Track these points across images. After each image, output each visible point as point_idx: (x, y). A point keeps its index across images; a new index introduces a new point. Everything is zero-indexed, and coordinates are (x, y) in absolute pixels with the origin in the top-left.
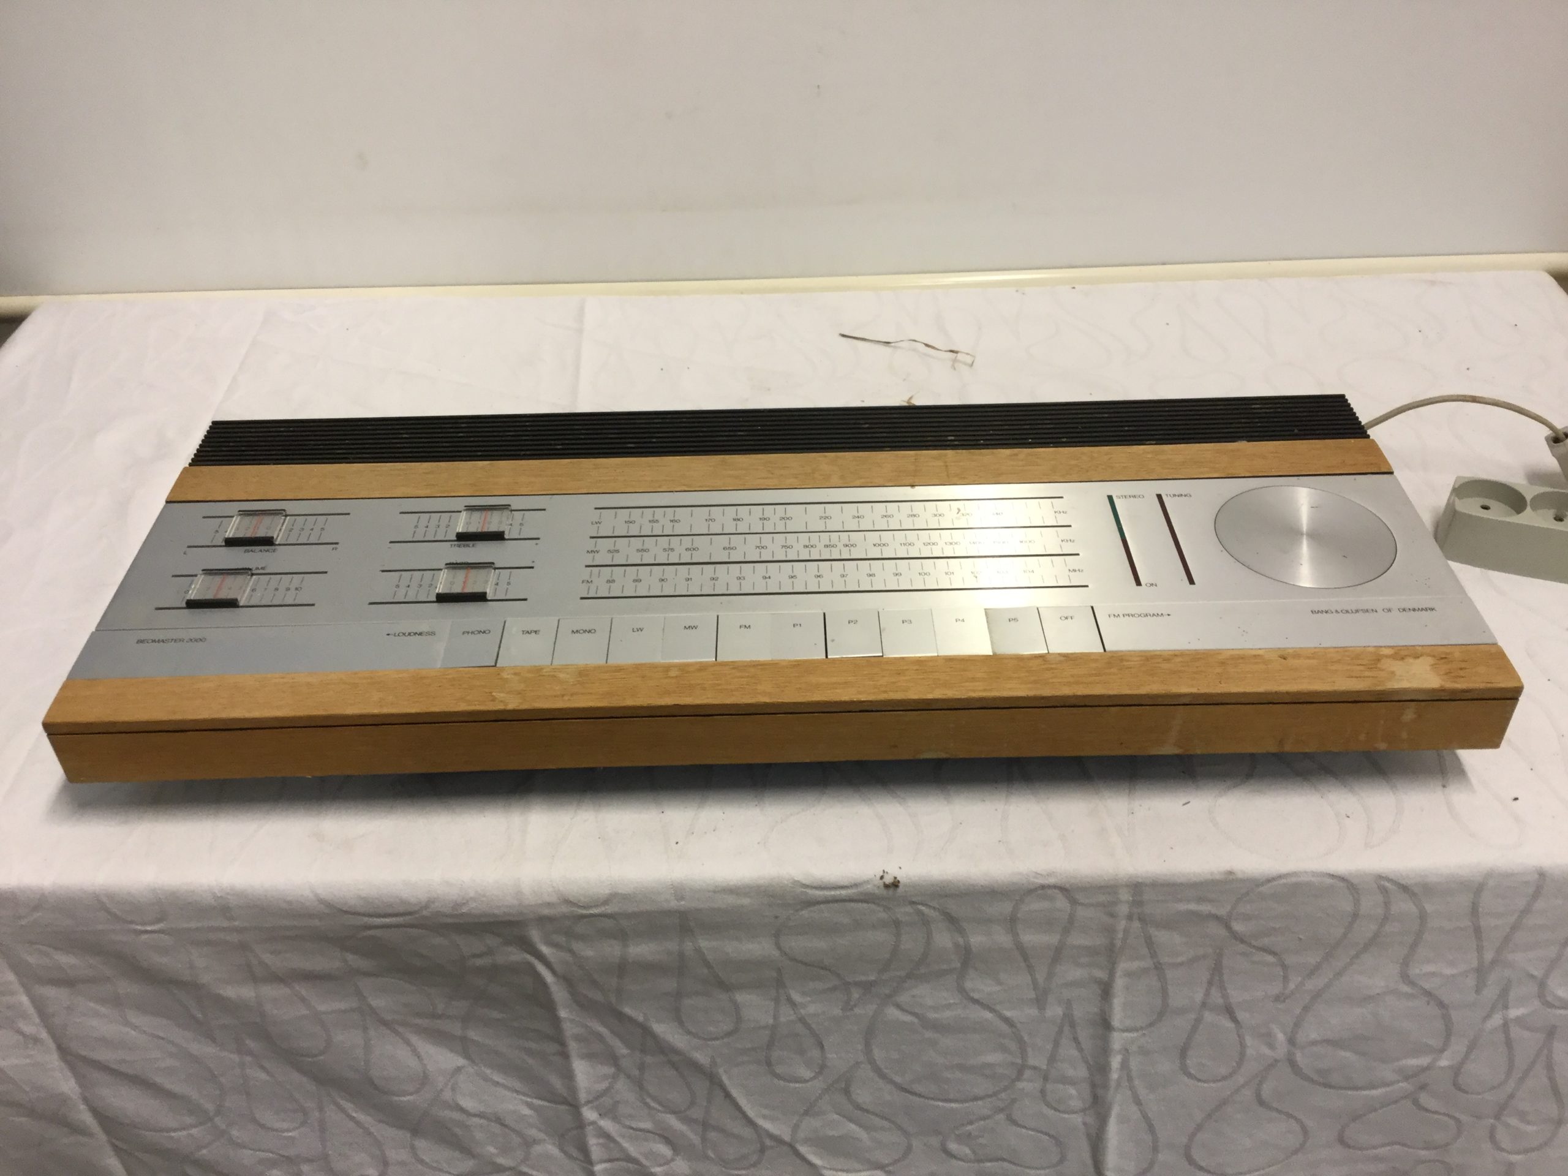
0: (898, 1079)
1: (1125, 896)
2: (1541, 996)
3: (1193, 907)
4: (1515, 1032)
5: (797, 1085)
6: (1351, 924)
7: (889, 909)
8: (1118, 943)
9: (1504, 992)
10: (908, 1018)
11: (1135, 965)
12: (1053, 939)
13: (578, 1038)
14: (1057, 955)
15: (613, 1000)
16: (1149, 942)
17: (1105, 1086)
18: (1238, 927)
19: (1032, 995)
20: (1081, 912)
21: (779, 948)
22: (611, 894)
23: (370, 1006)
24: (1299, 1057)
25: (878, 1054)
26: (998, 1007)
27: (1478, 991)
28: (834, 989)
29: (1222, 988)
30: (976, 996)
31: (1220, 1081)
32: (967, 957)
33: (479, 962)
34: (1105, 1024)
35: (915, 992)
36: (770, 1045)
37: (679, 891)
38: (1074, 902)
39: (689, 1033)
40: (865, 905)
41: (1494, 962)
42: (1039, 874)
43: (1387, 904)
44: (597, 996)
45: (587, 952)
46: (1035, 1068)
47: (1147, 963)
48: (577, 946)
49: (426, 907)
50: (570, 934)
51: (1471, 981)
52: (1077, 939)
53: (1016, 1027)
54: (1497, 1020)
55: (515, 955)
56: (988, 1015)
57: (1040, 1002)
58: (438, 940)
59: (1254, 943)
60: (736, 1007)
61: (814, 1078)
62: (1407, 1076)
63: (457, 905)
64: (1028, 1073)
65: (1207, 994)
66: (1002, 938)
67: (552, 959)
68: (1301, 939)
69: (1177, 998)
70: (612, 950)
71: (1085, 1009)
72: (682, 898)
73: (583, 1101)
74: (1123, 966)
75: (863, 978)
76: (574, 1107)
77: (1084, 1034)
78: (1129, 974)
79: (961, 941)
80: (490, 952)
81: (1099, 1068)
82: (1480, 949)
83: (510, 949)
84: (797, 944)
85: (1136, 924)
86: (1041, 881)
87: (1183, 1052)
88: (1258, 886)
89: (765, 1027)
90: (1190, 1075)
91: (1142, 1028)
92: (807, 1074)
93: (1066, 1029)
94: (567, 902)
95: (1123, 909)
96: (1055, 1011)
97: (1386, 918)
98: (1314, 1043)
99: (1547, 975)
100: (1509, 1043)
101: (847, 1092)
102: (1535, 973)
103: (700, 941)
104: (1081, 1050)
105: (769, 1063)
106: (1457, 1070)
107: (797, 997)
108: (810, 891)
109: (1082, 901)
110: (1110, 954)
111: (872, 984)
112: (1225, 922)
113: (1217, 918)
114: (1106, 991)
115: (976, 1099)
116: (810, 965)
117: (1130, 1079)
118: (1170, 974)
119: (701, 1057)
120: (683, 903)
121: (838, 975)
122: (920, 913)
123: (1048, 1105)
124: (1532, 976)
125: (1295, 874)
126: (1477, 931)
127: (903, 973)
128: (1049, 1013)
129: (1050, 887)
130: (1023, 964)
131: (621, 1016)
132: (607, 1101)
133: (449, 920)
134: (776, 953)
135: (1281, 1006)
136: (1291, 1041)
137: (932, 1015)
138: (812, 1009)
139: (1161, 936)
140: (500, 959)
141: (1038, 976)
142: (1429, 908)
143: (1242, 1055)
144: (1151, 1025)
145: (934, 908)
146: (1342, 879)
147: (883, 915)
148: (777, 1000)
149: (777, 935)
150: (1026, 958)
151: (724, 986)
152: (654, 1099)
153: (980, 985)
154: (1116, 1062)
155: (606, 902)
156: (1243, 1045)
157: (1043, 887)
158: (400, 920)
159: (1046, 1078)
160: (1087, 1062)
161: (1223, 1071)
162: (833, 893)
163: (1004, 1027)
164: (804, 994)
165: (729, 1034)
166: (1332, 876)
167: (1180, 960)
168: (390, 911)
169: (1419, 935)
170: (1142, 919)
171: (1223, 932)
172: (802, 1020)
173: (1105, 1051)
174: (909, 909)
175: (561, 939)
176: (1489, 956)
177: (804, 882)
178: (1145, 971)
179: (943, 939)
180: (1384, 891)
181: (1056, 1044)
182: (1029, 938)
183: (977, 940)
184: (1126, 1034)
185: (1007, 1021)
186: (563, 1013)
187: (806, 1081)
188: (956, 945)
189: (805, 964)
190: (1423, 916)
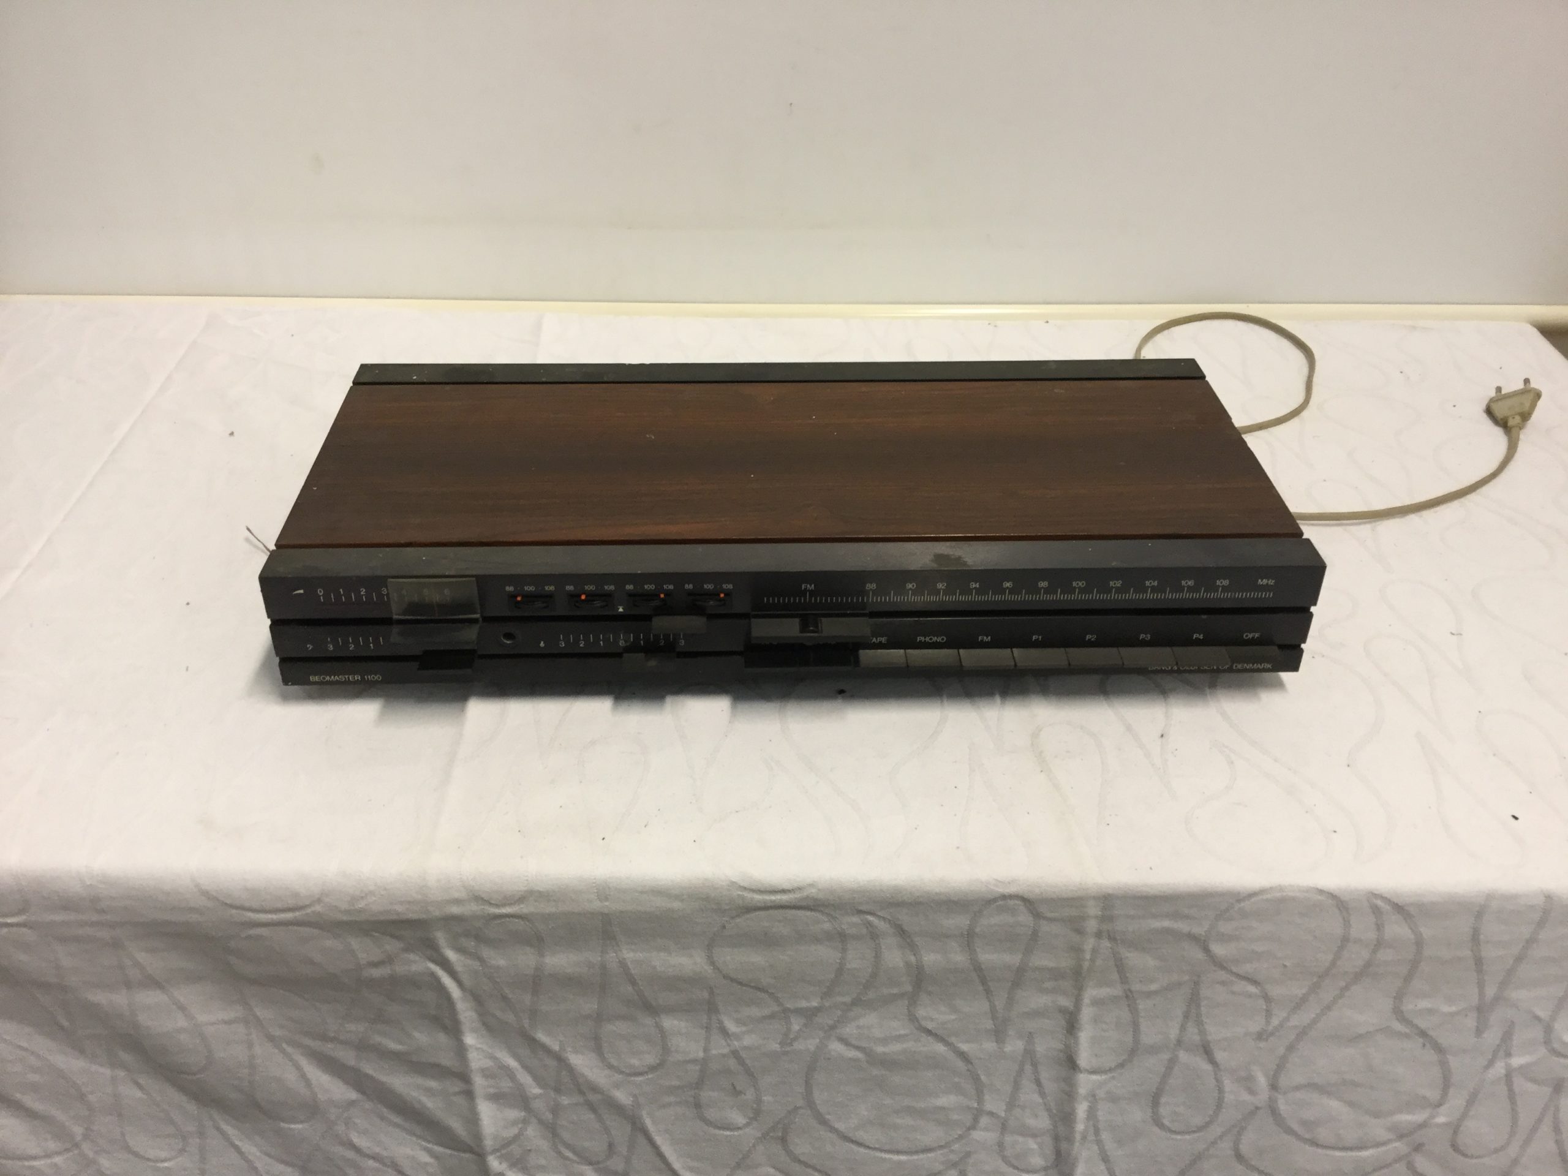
0: (840, 1126)
1: (1093, 910)
2: (1547, 1042)
3: (1166, 923)
4: (1519, 1083)
5: (728, 1133)
6: (1341, 948)
7: (834, 918)
8: (1086, 965)
9: (1507, 1036)
10: (852, 1053)
11: (1104, 992)
12: (1013, 959)
13: (486, 1073)
14: (1018, 978)
15: (526, 1023)
16: (1120, 966)
17: (1070, 1140)
18: (1218, 949)
19: (989, 1024)
20: (1045, 927)
21: (713, 963)
22: (526, 891)
24: (1282, 1106)
25: (819, 1097)
26: (953, 1040)
27: (1479, 1032)
28: (772, 1016)
29: (1199, 1023)
30: (930, 1026)
31: (1194, 1132)
32: (920, 979)
33: (376, 973)
34: (1071, 1063)
35: (862, 1022)
36: (699, 1084)
37: (603, 891)
38: (1037, 915)
39: (610, 1067)
40: (808, 913)
41: (1497, 999)
42: (1000, 882)
43: (1379, 927)
44: (510, 1017)
45: (498, 960)
46: (991, 1114)
47: (1117, 991)
48: (486, 952)
49: (319, 901)
50: (480, 938)
51: (1471, 1022)
52: (1041, 960)
53: (971, 1063)
54: (1499, 1068)
55: (418, 964)
56: (940, 1048)
57: (999, 1034)
58: (330, 943)
59: (1234, 969)
60: (662, 1033)
61: (747, 1125)
62: (1401, 1135)
63: (354, 899)
64: (984, 1121)
65: (1183, 1028)
66: (959, 958)
67: (459, 968)
68: (1285, 966)
69: (1150, 1035)
70: (525, 959)
71: (1047, 1046)
72: (607, 899)
73: (489, 1149)
74: (1091, 993)
75: (804, 1004)
76: (480, 1156)
77: (1046, 1075)
78: (1097, 1002)
79: (913, 959)
80: (389, 960)
81: (1064, 1117)
82: (1481, 985)
83: (412, 956)
84: (733, 958)
85: (1106, 943)
86: (1002, 890)
87: (1155, 1101)
88: (1239, 901)
89: (694, 1061)
90: (1162, 1126)
91: (1110, 1070)
92: (739, 1119)
93: (1028, 1068)
94: (478, 898)
95: (1092, 925)
96: (1014, 1046)
97: (1379, 944)
98: (1297, 1088)
99: (1553, 1018)
100: (1512, 1096)
101: (783, 1140)
102: (1541, 1014)
103: (625, 952)
104: (1042, 1094)
105: (698, 1105)
106: (1455, 1128)
108: (746, 894)
109: (1049, 915)
110: (1078, 977)
111: (816, 1011)
112: (1202, 943)
113: (1193, 938)
114: (1072, 1026)
115: (928, 1150)
116: (746, 985)
117: (1097, 1132)
118: (1142, 1005)
119: (622, 1097)
120: (607, 904)
121: (777, 1000)
122: (869, 924)
123: (1005, 1159)
124: (1537, 1018)
125: (1281, 889)
126: (1479, 962)
127: (847, 999)
128: (1008, 1049)
129: (1011, 897)
130: (981, 988)
131: (534, 1044)
132: (515, 1149)
133: (345, 918)
134: (709, 969)
135: (1262, 1045)
136: (1274, 1087)
137: (880, 1049)
139: (1133, 958)
140: (400, 969)
141: (997, 1003)
142: (1426, 932)
143: (1220, 1104)
144: (1121, 1065)
145: (884, 919)
146: (1332, 896)
147: (827, 926)
148: (708, 1028)
149: (710, 947)
150: (984, 981)
151: (651, 1009)
152: (568, 1146)
153: (934, 1013)
154: (1081, 1110)
155: (522, 898)
156: (1221, 1091)
157: (1004, 897)
158: (289, 916)
159: (1004, 1127)
160: (1049, 1110)
161: (1198, 1120)
162: (773, 898)
163: (960, 1064)
164: (739, 1022)
165: (653, 1069)
166: (1321, 892)
167: (1154, 987)
168: (279, 905)
169: (1414, 965)
170: (1112, 938)
171: (1200, 955)
172: (735, 1054)
173: (1069, 1094)
174: (855, 919)
175: (470, 944)
176: (1490, 992)
177: (742, 884)
178: (1114, 999)
179: (894, 957)
180: (1376, 911)
181: (1016, 1086)
182: (988, 957)
183: (931, 958)
184: (1094, 1077)
185: (962, 1055)
186: (469, 1040)
187: (739, 1128)
188: (908, 964)
189: (740, 983)
190: (1419, 943)
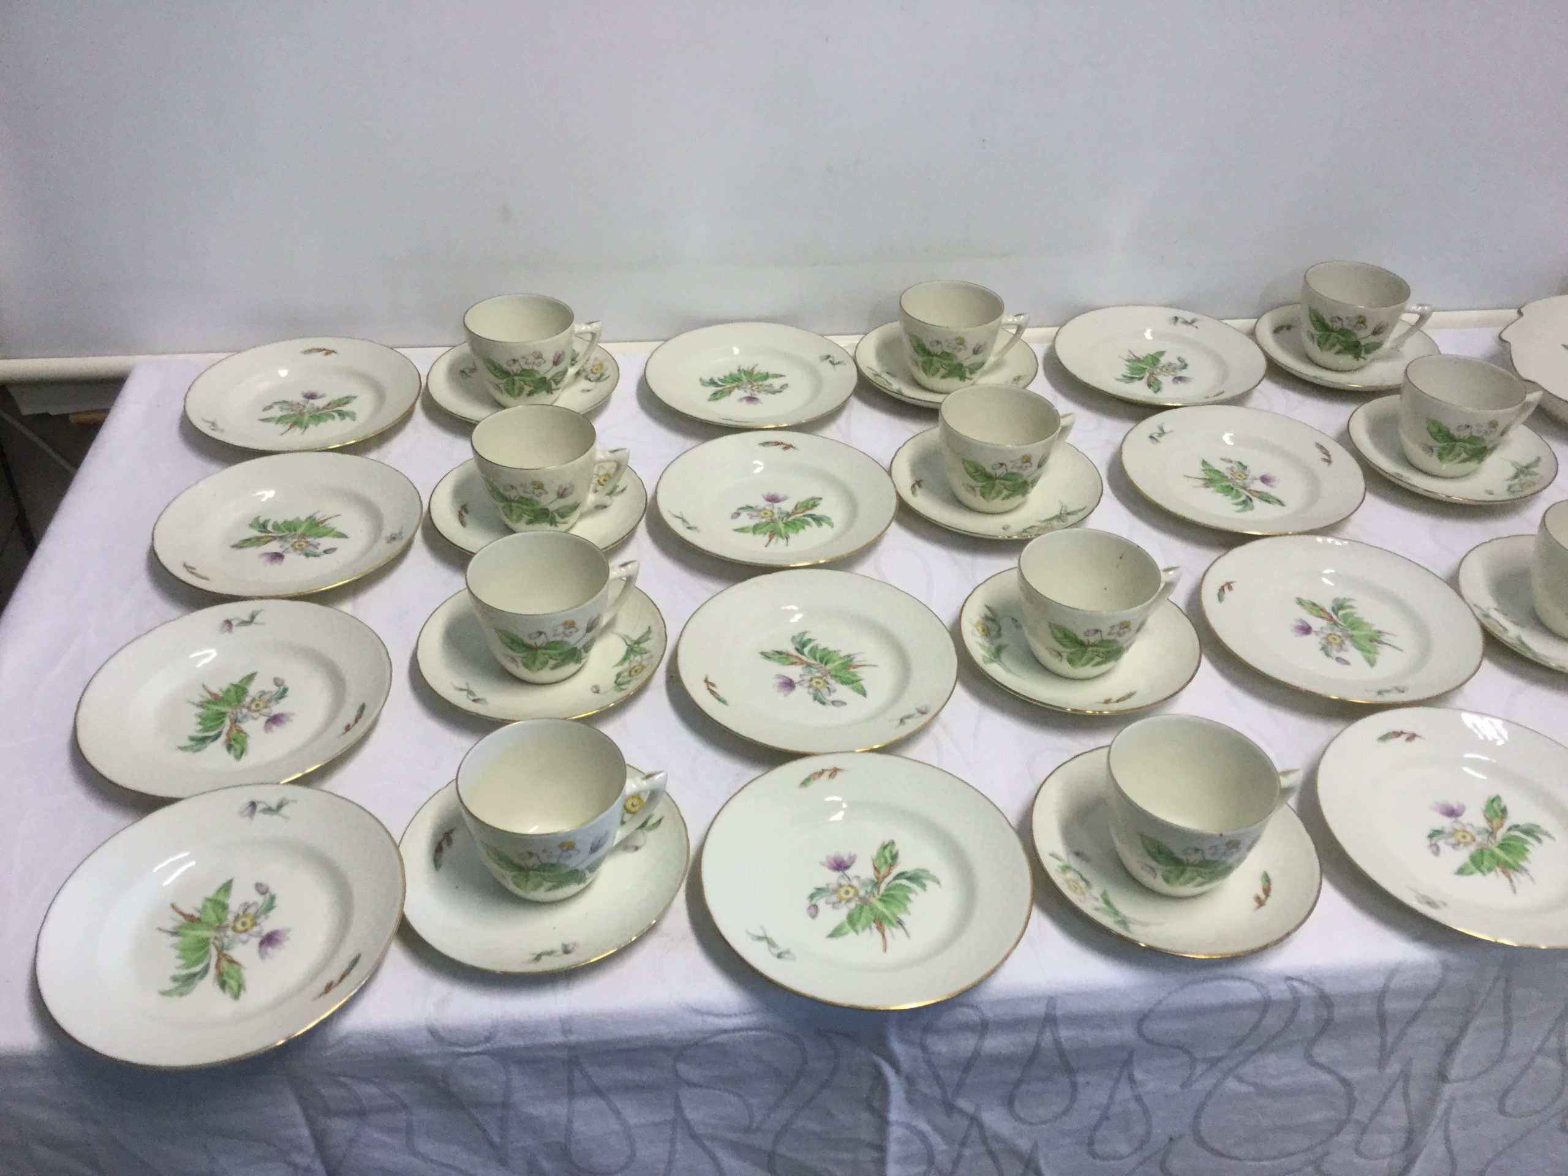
23: (685, 1120)
107: (1139, 1075)
138: (1151, 1086)
